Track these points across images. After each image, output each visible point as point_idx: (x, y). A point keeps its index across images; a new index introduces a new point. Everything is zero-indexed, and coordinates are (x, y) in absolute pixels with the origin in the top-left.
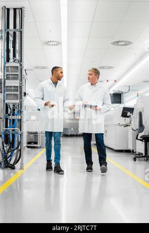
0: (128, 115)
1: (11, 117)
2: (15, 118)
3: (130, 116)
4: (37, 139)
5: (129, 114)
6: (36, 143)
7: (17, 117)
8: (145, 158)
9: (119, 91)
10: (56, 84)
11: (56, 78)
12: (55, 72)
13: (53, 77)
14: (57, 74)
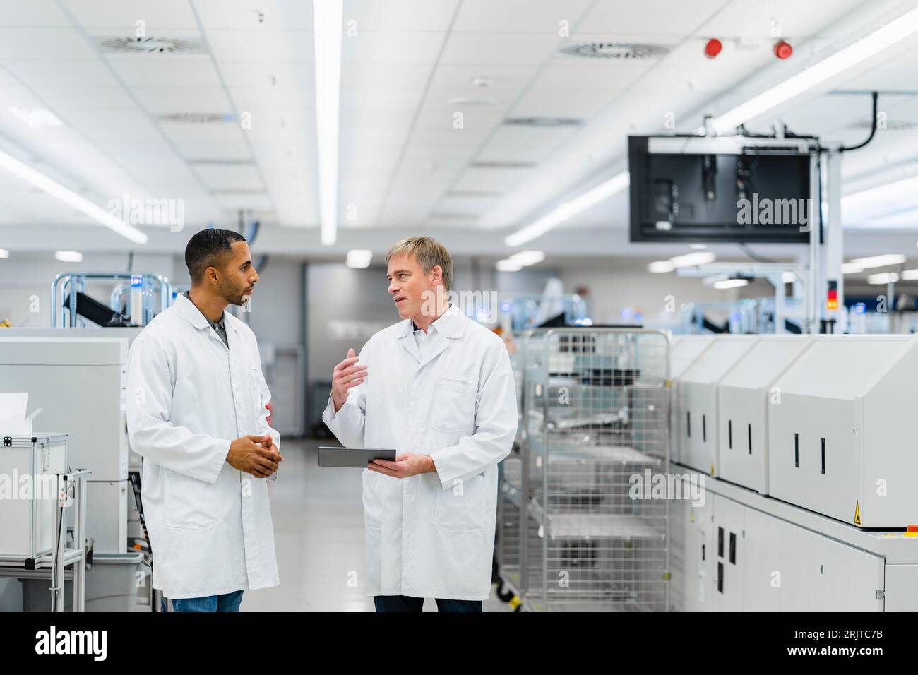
9: (788, 136)
10: (222, 330)
11: (220, 299)
12: (209, 270)
13: (201, 295)
14: (226, 278)
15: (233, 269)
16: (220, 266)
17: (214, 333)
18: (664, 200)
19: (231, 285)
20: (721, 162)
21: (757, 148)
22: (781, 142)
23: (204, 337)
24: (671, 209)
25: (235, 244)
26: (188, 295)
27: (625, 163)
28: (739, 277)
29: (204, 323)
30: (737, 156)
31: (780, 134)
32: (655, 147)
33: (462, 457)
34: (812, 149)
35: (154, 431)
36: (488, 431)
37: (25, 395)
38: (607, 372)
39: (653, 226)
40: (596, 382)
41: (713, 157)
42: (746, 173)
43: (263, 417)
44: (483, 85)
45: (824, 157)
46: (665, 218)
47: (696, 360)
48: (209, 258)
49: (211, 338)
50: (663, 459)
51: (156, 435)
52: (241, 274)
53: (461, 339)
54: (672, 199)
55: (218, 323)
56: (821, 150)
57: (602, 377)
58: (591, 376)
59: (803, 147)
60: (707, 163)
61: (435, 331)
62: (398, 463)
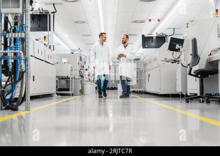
0: (177, 48)
1: (11, 36)
2: (16, 36)
3: (179, 49)
4: (69, 86)
5: (177, 46)
6: (68, 90)
7: (18, 35)
8: (201, 99)
9: (162, 34)
21: (159, 36)
41: (153, 37)
45: (167, 37)
46: (147, 45)
59: (165, 35)
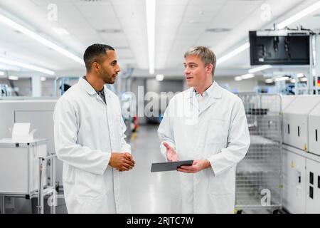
9: (302, 29)
10: (103, 96)
11: (100, 80)
12: (95, 63)
13: (92, 78)
14: (103, 68)
15: (107, 64)
16: (100, 62)
17: (98, 97)
18: (261, 51)
19: (105, 72)
20: (280, 38)
21: (293, 34)
22: (300, 31)
23: (93, 99)
24: (263, 54)
25: (108, 51)
26: (85, 77)
27: (248, 39)
28: (286, 76)
29: (93, 92)
30: (285, 37)
31: (300, 29)
32: (259, 34)
33: (224, 160)
34: (310, 33)
35: (71, 149)
36: (235, 144)
37: (29, 124)
38: (258, 110)
39: (258, 60)
40: (254, 114)
41: (277, 37)
42: (288, 42)
43: (123, 138)
44: (203, 14)
45: (314, 36)
46: (262, 57)
47: (289, 105)
48: (95, 58)
49: (97, 99)
50: (279, 142)
51: (72, 150)
52: (111, 67)
53: (221, 98)
54: (264, 51)
55: (101, 92)
56: (313, 34)
57: (256, 111)
58: (252, 111)
59: (308, 33)
60: (275, 39)
61: (207, 94)
62: (193, 166)
